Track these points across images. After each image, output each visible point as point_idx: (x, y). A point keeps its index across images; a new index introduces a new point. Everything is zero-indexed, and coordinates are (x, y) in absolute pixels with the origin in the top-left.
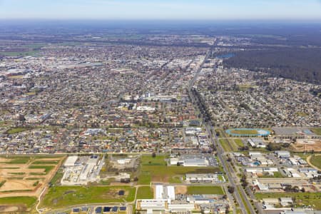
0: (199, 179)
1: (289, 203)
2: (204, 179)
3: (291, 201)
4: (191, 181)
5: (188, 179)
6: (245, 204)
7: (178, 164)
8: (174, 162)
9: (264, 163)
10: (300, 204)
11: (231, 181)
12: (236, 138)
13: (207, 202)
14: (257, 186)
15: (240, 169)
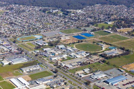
0: (31, 70)
1: (89, 71)
2: (34, 69)
3: (89, 70)
4: (27, 72)
5: (24, 71)
6: (69, 77)
7: (10, 64)
8: (6, 63)
9: (57, 53)
10: (94, 70)
11: (49, 67)
12: (27, 42)
13: (49, 81)
14: (65, 66)
15: (47, 59)
